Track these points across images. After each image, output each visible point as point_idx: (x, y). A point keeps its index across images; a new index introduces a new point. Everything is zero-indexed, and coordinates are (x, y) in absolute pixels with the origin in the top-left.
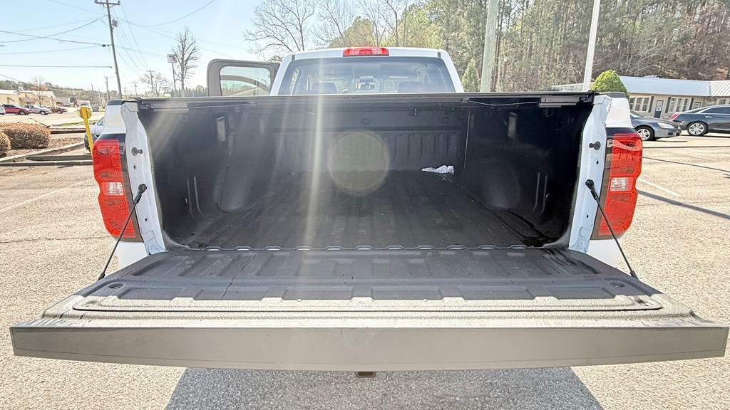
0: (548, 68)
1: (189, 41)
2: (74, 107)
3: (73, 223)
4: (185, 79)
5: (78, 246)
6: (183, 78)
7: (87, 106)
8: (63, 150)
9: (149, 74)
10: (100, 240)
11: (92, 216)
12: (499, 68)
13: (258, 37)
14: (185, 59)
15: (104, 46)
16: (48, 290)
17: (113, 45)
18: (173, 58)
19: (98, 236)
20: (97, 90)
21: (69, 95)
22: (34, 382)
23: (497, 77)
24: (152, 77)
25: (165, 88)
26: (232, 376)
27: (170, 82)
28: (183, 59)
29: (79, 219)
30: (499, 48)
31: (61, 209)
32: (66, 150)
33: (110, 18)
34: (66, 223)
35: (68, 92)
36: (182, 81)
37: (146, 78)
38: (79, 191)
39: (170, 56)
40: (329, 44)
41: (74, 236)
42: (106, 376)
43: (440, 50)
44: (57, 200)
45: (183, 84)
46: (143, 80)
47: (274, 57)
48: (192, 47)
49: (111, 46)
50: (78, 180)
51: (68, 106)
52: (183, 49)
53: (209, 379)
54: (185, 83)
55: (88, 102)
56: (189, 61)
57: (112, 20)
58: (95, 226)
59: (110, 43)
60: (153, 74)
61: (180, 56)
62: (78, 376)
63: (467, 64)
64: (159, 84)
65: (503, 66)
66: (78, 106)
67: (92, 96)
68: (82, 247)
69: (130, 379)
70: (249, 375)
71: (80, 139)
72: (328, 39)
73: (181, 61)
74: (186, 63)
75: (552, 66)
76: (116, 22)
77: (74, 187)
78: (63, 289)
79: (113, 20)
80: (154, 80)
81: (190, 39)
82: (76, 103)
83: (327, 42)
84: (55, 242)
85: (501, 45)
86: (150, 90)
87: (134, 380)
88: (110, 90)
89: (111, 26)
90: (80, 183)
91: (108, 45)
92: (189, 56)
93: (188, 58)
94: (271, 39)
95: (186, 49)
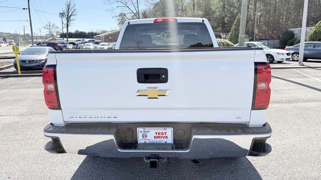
0: (286, 19)
1: (72, 5)
2: (5, 43)
3: (12, 108)
4: (69, 27)
5: (17, 119)
6: (68, 26)
7: (12, 43)
8: (2, 68)
9: (48, 24)
10: (28, 116)
11: (22, 104)
12: (256, 19)
13: (112, 2)
14: (69, 16)
15: (24, 9)
16: (5, 139)
18: (62, 15)
19: (26, 114)
20: (18, 34)
21: (2, 37)
22: (5, 178)
23: (254, 24)
24: (50, 25)
25: (57, 32)
26: (96, 177)
27: (60, 28)
28: (68, 15)
29: (16, 105)
30: (256, 7)
31: (6, 101)
32: (3, 69)
34: (9, 107)
35: (2, 35)
36: (67, 28)
37: (46, 26)
38: (14, 91)
39: (61, 14)
40: (153, 5)
41: (14, 114)
42: (37, 176)
43: (204, 19)
44: (3, 96)
45: (67, 30)
46: (45, 28)
47: (121, 14)
48: (73, 9)
49: (28, 9)
50: (12, 85)
51: (2, 43)
52: (68, 10)
53: (85, 178)
54: (69, 29)
55: (13, 40)
56: (71, 17)
58: (24, 109)
59: (28, 7)
60: (51, 24)
61: (66, 14)
62: (24, 176)
63: (236, 16)
64: (54, 30)
65: (258, 17)
66: (7, 43)
67: (15, 37)
68: (19, 119)
69: (48, 177)
70: (104, 177)
71: (10, 63)
72: (153, 3)
73: (67, 17)
74: (70, 18)
75: (289, 17)
77: (10, 89)
78: (12, 139)
80: (51, 27)
81: (73, 5)
82: (6, 41)
83: (152, 4)
84: (5, 117)
85: (257, 5)
86: (48, 33)
87: (50, 178)
88: (26, 33)
90: (13, 87)
91: (27, 9)
92: (72, 14)
93: (71, 15)
94: (119, 3)
95: (70, 10)
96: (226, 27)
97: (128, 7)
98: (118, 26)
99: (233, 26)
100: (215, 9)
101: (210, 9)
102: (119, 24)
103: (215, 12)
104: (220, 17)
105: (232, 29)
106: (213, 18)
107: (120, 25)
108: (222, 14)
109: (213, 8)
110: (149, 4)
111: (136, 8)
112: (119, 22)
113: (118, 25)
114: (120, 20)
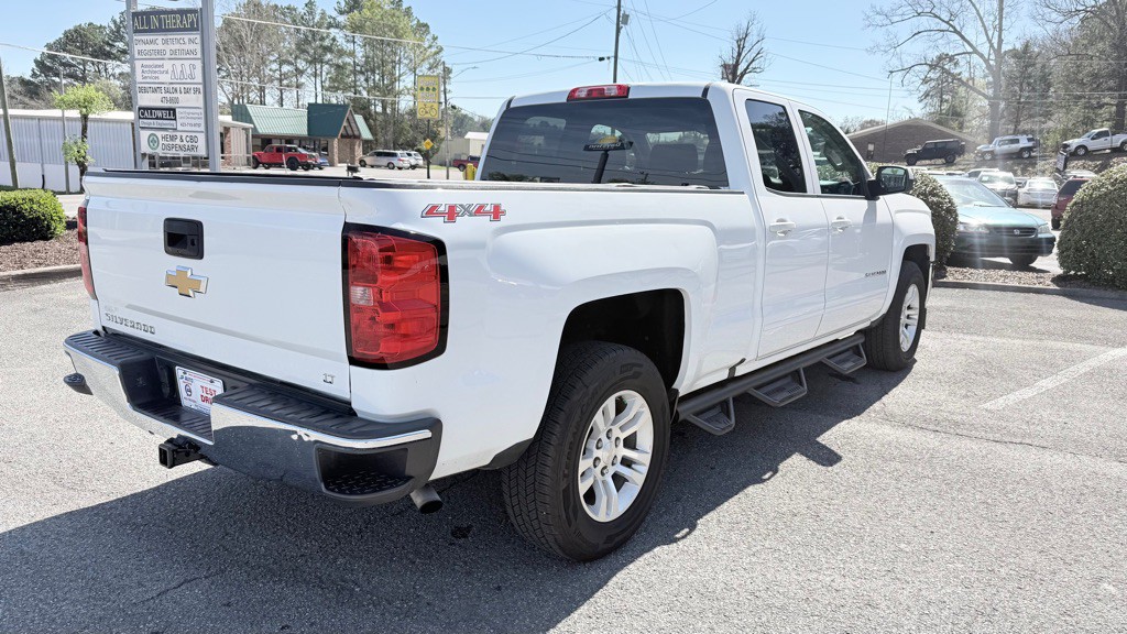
15: (601, 59)
17: (616, 57)
33: (619, 10)
48: (755, 49)
49: (613, 60)
52: (739, 54)
57: (622, 12)
59: (612, 54)
76: (628, 16)
79: (624, 14)
81: (755, 35)
89: (618, 24)
91: (609, 58)
92: (747, 68)
93: (746, 70)
94: (923, 19)
95: (743, 54)
97: (959, 34)
98: (922, 105)
102: (927, 95)
107: (928, 100)
110: (1054, 15)
111: (990, 33)
112: (924, 88)
113: (920, 101)
114: (933, 84)
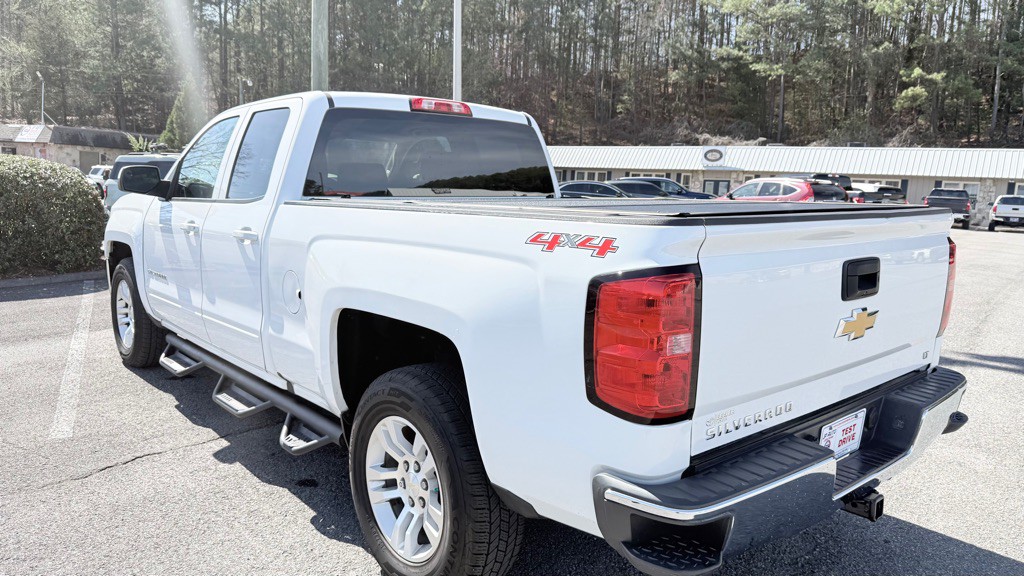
96: (130, 113)
99: (172, 113)
100: (84, 47)
101: (63, 44)
103: (85, 55)
104: (109, 76)
105: (172, 122)
106: (76, 74)
108: (115, 68)
109: (78, 41)
